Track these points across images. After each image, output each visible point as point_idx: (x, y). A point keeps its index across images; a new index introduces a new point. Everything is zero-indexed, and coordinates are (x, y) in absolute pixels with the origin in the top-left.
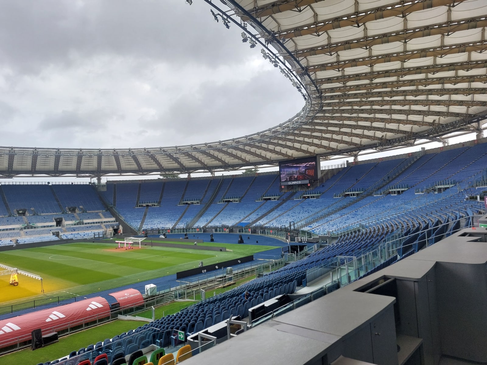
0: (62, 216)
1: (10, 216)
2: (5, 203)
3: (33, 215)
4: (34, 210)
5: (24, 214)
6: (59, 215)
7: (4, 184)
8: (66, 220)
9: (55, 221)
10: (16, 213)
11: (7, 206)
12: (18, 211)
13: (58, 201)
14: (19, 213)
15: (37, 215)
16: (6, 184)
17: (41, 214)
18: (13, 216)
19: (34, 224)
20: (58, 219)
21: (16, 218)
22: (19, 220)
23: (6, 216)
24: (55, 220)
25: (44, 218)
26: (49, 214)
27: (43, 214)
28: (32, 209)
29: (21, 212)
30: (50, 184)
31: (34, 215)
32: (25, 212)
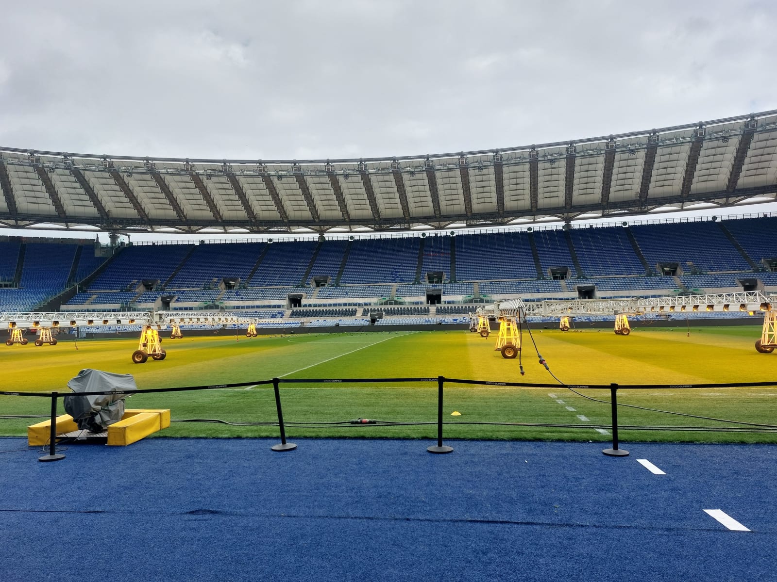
0: (755, 276)
1: (649, 275)
2: (639, 254)
3: (692, 275)
4: (691, 265)
5: (674, 272)
6: (748, 274)
7: (633, 224)
8: (767, 284)
9: (740, 285)
10: (659, 270)
11: (642, 259)
12: (663, 268)
13: (739, 250)
14: (663, 271)
15: (701, 273)
16: (637, 224)
17: (708, 273)
18: (655, 275)
19: (697, 290)
20: (747, 281)
21: (660, 279)
22: (666, 282)
23: (642, 275)
24: (742, 282)
25: (716, 279)
26: (724, 272)
27: (712, 273)
28: (689, 263)
29: (667, 269)
30: (718, 220)
31: (695, 273)
32: (676, 268)
